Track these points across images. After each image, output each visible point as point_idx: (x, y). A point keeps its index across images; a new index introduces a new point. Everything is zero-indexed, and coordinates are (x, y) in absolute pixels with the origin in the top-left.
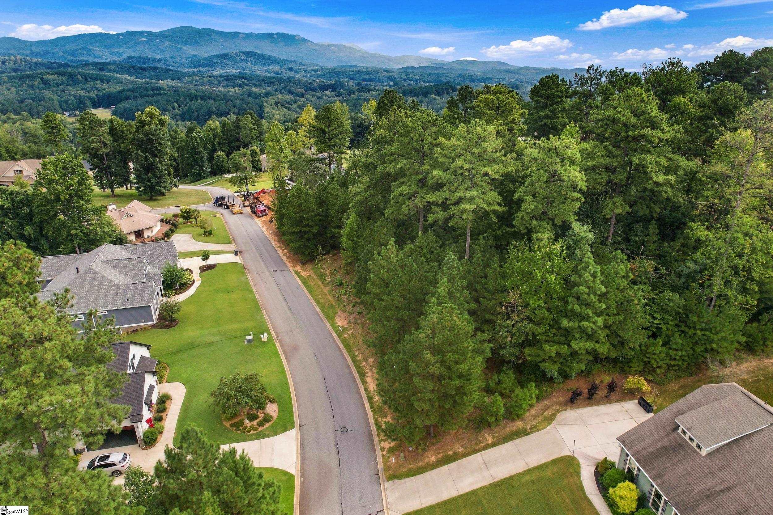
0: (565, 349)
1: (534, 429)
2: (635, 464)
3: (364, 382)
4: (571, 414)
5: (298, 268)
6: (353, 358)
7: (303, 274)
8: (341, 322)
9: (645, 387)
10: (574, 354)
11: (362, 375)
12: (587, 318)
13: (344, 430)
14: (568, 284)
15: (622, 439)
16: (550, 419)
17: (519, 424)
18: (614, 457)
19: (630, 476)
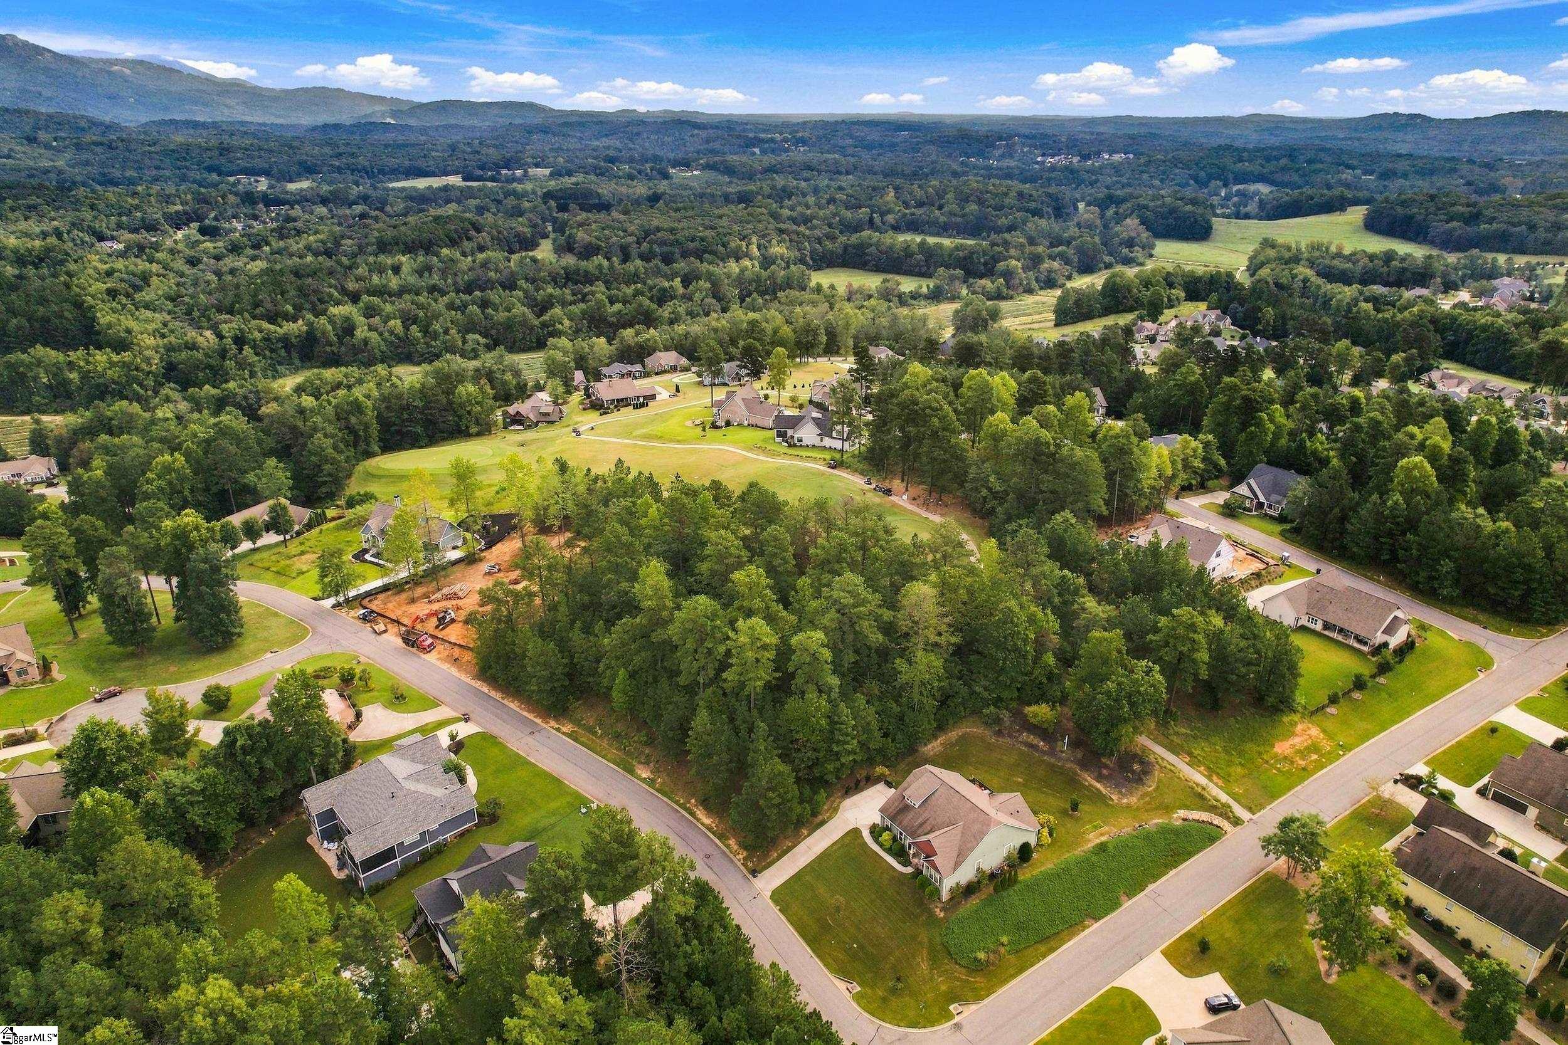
0: (838, 764)
1: (830, 818)
2: (889, 823)
3: (698, 820)
4: (848, 802)
5: (553, 723)
6: (676, 802)
7: (564, 729)
8: (645, 774)
9: (886, 771)
10: (843, 765)
11: (693, 814)
12: (847, 743)
13: (708, 857)
14: (832, 723)
15: (881, 810)
16: (836, 810)
17: (820, 818)
18: (878, 821)
19: (887, 829)
